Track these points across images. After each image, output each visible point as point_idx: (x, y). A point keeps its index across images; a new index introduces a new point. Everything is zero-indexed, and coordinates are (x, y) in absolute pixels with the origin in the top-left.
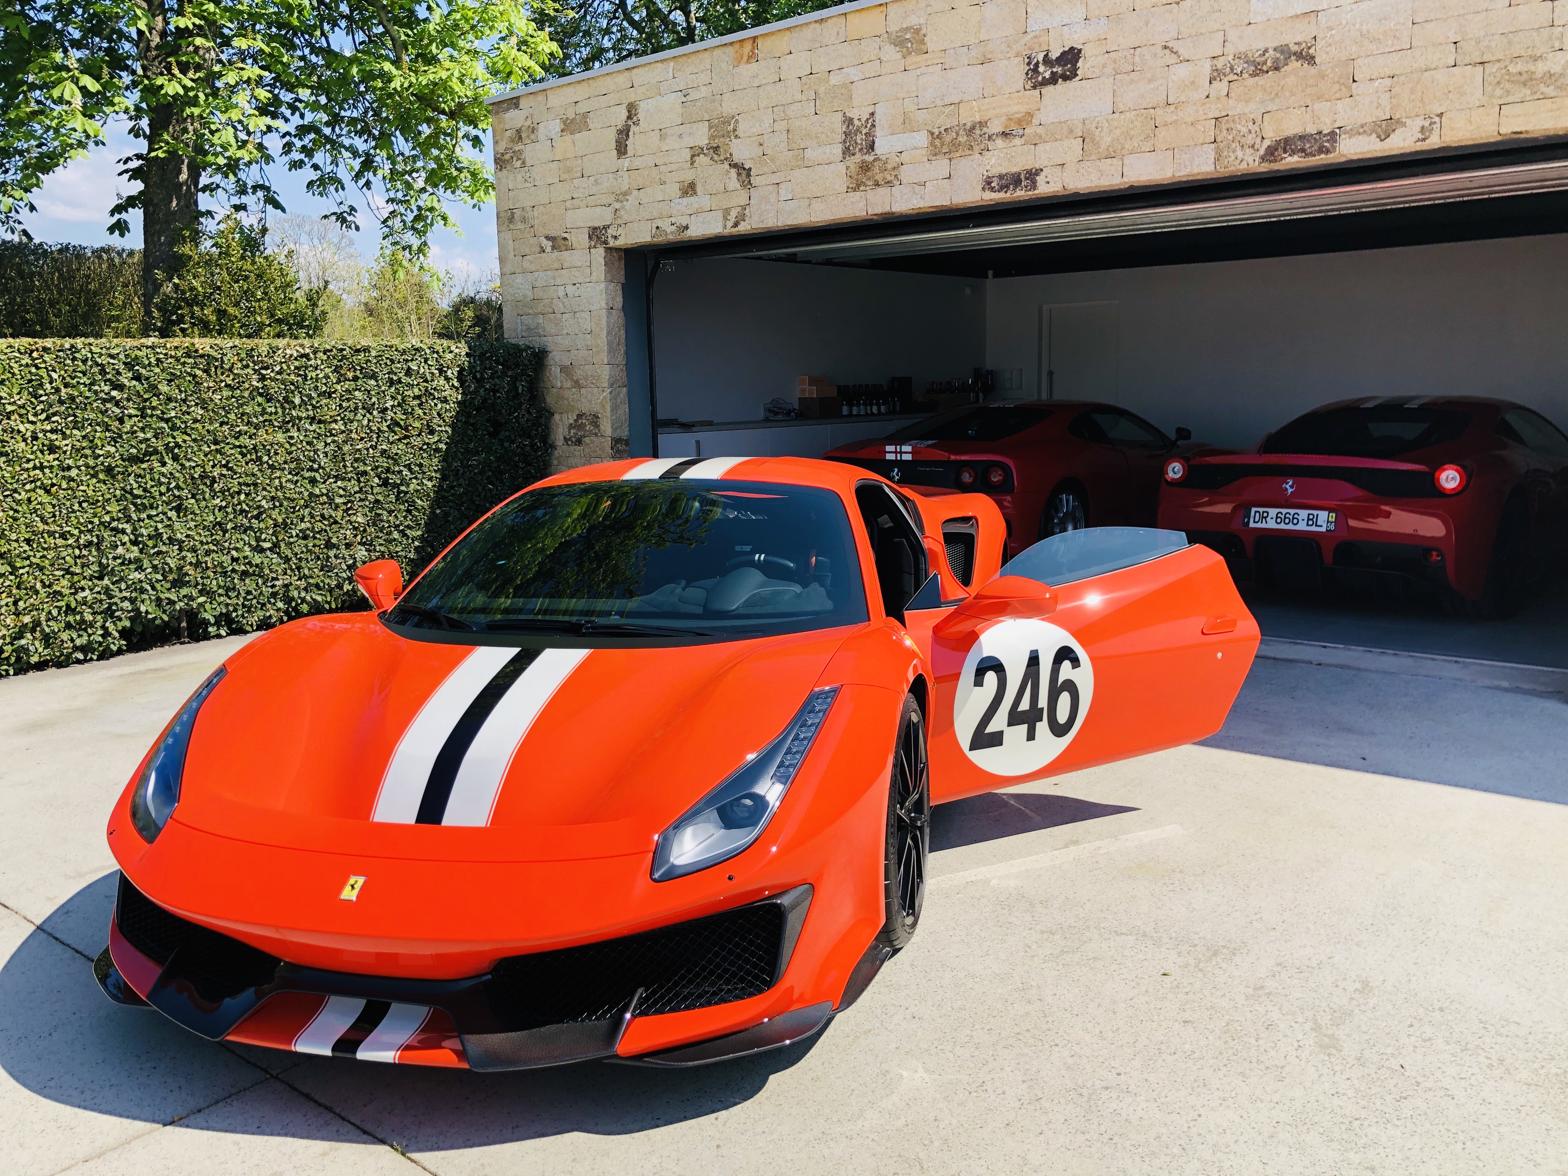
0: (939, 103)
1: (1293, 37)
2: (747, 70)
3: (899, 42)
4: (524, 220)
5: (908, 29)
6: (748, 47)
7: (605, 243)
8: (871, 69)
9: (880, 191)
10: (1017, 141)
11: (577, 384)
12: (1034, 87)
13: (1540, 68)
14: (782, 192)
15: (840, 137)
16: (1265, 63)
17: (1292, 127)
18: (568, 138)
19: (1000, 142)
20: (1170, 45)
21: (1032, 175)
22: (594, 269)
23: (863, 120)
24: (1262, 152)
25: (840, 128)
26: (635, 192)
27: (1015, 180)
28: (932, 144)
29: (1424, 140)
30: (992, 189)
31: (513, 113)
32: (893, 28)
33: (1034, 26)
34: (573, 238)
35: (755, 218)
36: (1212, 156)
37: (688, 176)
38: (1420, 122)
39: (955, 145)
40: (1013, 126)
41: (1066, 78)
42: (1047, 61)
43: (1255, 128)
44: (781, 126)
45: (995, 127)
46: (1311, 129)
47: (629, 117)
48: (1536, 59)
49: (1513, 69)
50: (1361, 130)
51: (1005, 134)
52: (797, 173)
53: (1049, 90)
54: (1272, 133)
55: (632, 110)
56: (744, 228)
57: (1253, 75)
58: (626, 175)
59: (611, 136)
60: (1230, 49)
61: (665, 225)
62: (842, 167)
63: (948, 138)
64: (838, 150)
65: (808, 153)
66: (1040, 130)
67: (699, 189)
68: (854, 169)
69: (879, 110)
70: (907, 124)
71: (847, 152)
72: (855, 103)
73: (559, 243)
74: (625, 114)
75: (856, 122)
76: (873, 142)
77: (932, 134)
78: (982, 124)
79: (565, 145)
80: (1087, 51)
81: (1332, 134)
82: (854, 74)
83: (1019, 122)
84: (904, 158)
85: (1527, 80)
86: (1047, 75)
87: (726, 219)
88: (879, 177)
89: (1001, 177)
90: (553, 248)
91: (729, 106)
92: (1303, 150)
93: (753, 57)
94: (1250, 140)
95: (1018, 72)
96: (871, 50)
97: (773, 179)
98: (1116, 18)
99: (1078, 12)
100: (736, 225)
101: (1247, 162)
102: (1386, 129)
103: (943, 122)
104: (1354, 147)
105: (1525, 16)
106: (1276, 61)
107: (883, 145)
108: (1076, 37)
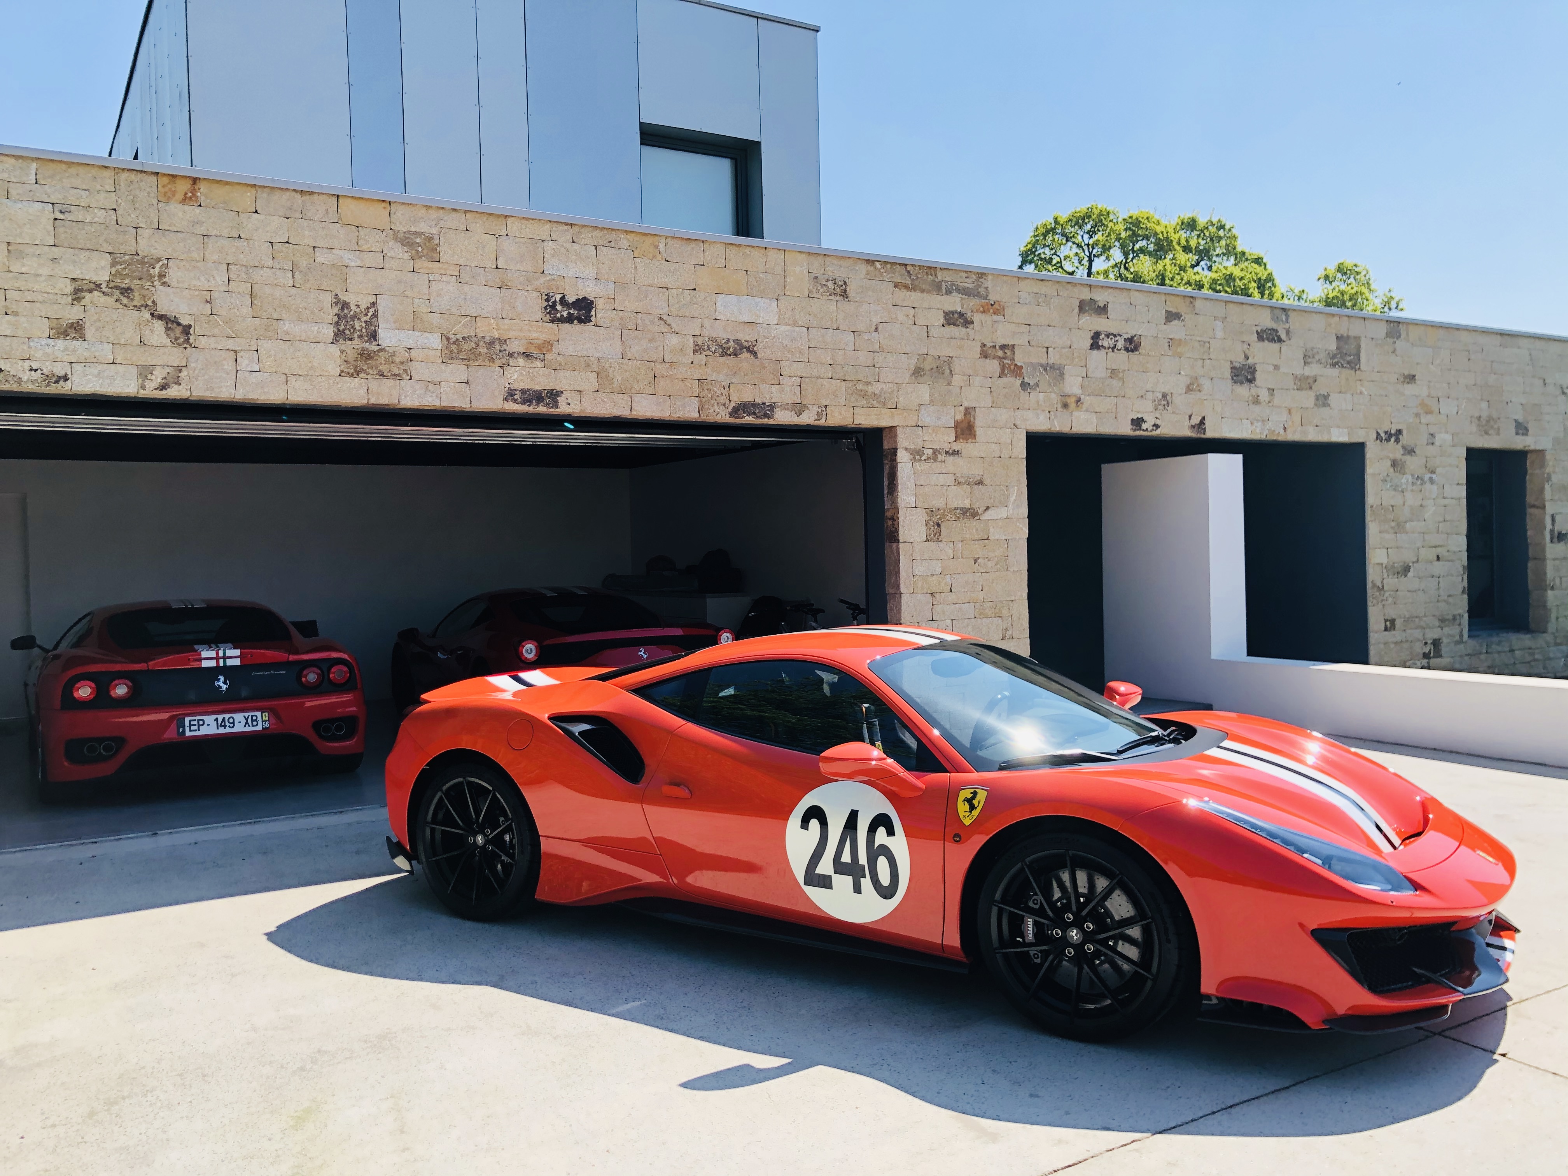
0: (455, 312)
1: (745, 336)
2: (181, 211)
3: (407, 243)
5: (417, 234)
6: (184, 185)
8: (370, 260)
9: (387, 382)
10: (538, 363)
12: (552, 321)
13: (870, 389)
14: (243, 361)
15: (331, 318)
16: (729, 349)
17: (747, 396)
19: (521, 361)
20: (665, 317)
21: (553, 396)
23: (363, 307)
24: (730, 410)
25: (329, 309)
27: (534, 396)
28: (446, 347)
29: (819, 420)
30: (515, 401)
32: (399, 228)
33: (548, 269)
35: (198, 384)
36: (697, 406)
38: (816, 409)
39: (474, 354)
40: (533, 349)
41: (581, 321)
43: (725, 392)
45: (515, 346)
46: (759, 401)
48: (868, 383)
49: (859, 387)
50: (785, 407)
51: (527, 356)
52: (268, 344)
53: (566, 326)
54: (736, 398)
56: (178, 393)
57: (722, 355)
60: (706, 333)
61: (17, 369)
62: (334, 351)
63: (466, 346)
64: (330, 332)
65: (284, 326)
66: (559, 358)
67: (91, 333)
68: (351, 355)
69: (381, 301)
70: (417, 323)
71: (340, 335)
72: (351, 287)
75: (353, 307)
76: (375, 331)
77: (448, 339)
78: (502, 342)
80: (599, 304)
81: (771, 406)
82: (349, 258)
83: (540, 348)
84: (414, 355)
85: (864, 395)
86: (565, 314)
87: (143, 375)
88: (385, 365)
89: (523, 392)
91: (151, 246)
92: (754, 413)
93: (190, 199)
94: (723, 399)
95: (537, 305)
96: (373, 240)
97: (231, 344)
98: (621, 285)
99: (591, 272)
100: (163, 387)
101: (721, 415)
102: (799, 408)
103: (460, 329)
104: (783, 417)
105: (863, 357)
106: (735, 349)
107: (388, 337)
108: (589, 290)
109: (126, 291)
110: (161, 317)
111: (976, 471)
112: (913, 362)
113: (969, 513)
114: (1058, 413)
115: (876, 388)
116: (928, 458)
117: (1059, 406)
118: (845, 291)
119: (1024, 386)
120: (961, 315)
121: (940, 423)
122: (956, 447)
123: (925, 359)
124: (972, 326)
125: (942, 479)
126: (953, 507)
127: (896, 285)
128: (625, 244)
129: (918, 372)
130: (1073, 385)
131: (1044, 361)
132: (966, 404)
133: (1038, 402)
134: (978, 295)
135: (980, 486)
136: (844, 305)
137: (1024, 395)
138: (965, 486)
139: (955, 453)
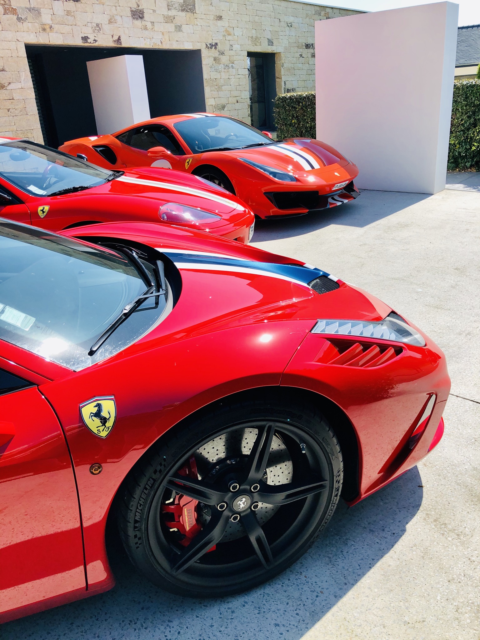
111: (0, 65)
113: (0, 86)
114: (41, 34)
117: (41, 30)
119: (19, 19)
130: (46, 18)
131: (28, 6)
133: (28, 27)
135: (3, 72)
137: (19, 24)
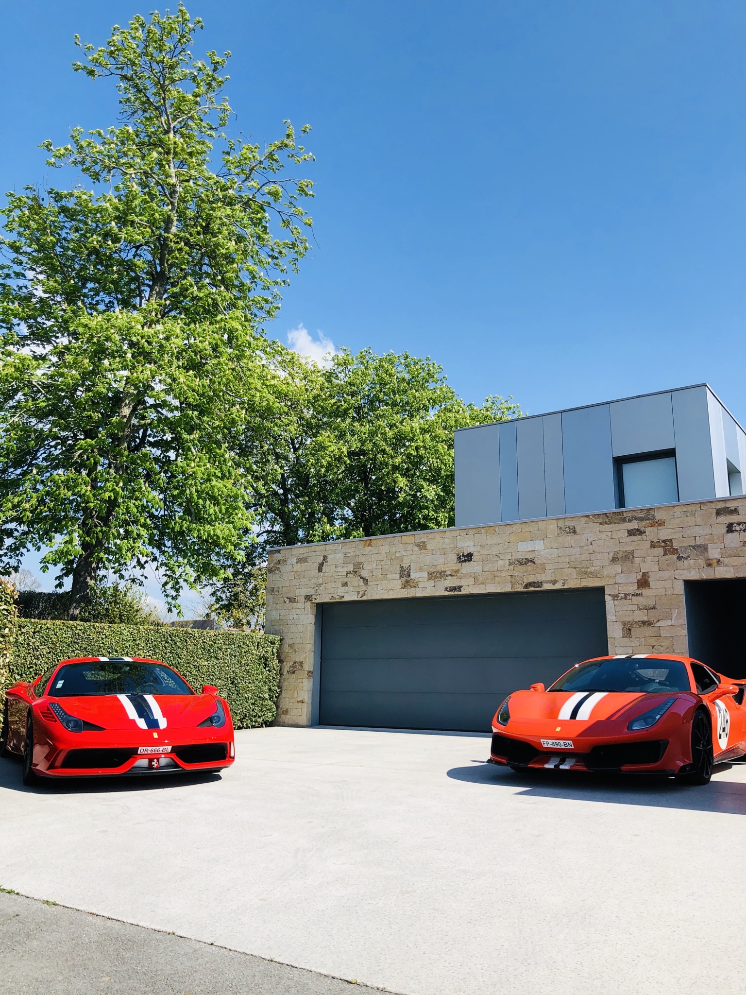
0: (431, 564)
1: (529, 556)
2: (368, 549)
3: (418, 545)
4: (278, 591)
5: (421, 542)
6: (368, 542)
7: (311, 600)
8: (409, 553)
9: (412, 589)
10: (455, 577)
11: (295, 651)
12: (460, 563)
13: (589, 570)
14: (379, 587)
15: (399, 572)
16: (523, 562)
17: (531, 579)
18: (299, 565)
19: (450, 577)
20: (497, 555)
21: (460, 588)
22: (306, 609)
23: (407, 567)
24: (524, 586)
25: (399, 569)
26: (324, 584)
27: (454, 589)
28: (429, 576)
29: (563, 586)
30: (448, 591)
31: (277, 555)
32: (416, 541)
33: (459, 545)
34: (298, 599)
35: (369, 595)
36: (510, 586)
37: (346, 580)
38: (562, 581)
39: (436, 577)
40: (454, 573)
41: (469, 561)
42: (463, 555)
43: (521, 579)
44: (380, 567)
45: (448, 573)
46: (536, 581)
47: (324, 560)
48: (587, 568)
49: (583, 570)
50: (548, 582)
51: (451, 575)
52: (384, 582)
53: (464, 564)
54: (526, 581)
55: (325, 557)
56: (364, 598)
57: (520, 565)
58: (321, 579)
59: (316, 565)
60: (513, 558)
61: (335, 596)
62: (399, 581)
63: (434, 575)
64: (398, 576)
65: (388, 576)
66: (462, 575)
67: (349, 584)
68: (403, 582)
69: (412, 565)
70: (421, 570)
71: (401, 576)
72: (404, 562)
73: (292, 600)
74: (322, 559)
75: (404, 568)
76: (410, 574)
77: (429, 573)
78: (444, 572)
79: (298, 567)
80: (475, 554)
81: (541, 582)
82: (404, 554)
83: (455, 572)
84: (420, 580)
85: (586, 573)
86: (463, 559)
87: (358, 594)
88: (412, 584)
89: (450, 587)
90: (289, 602)
91: (361, 559)
92: (534, 586)
93: (370, 545)
94: (520, 582)
95: (455, 558)
96: (410, 547)
97: (376, 583)
98: (482, 546)
99: (472, 543)
100: (361, 597)
101: (521, 589)
102: (554, 582)
103: (432, 570)
104: (547, 587)
105: (584, 557)
106: (525, 562)
107: (413, 575)
108: (471, 550)
109: (356, 572)
110: (362, 578)
111: (651, 603)
112: (611, 555)
113: (647, 624)
114: (705, 570)
115: (592, 569)
116: (622, 599)
117: (705, 565)
118: (575, 531)
119: (679, 558)
120: (638, 530)
121: (628, 581)
122: (638, 592)
123: (618, 553)
124: (644, 534)
125: (631, 608)
126: (637, 621)
127: (601, 523)
128: (483, 531)
129: (614, 560)
130: (714, 553)
131: (693, 544)
132: (643, 571)
133: (690, 565)
134: (649, 519)
135: (653, 610)
136: (576, 537)
137: (679, 563)
138: (644, 610)
139: (638, 595)
